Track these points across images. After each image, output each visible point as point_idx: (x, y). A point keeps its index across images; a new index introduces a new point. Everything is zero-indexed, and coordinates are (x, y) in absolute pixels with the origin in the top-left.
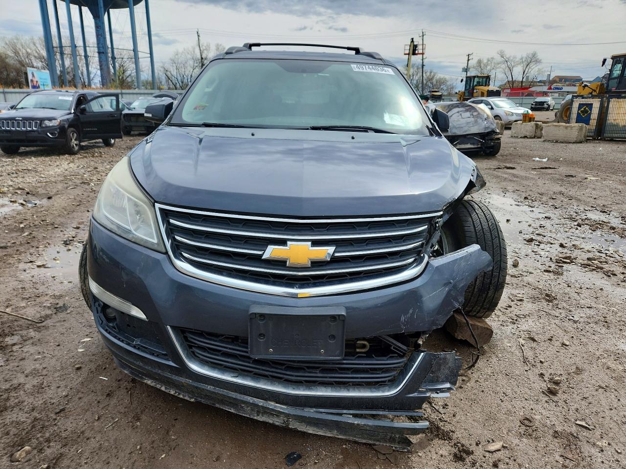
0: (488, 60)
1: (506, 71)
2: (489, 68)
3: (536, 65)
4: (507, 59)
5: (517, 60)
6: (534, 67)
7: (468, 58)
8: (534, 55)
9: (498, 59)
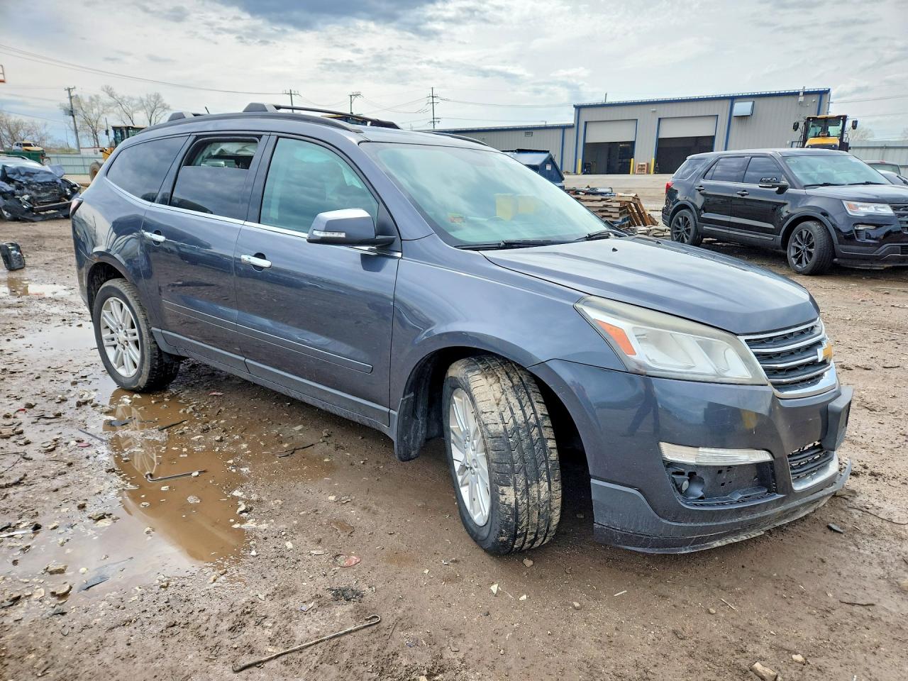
0: (91, 99)
1: (124, 117)
2: (95, 110)
3: (164, 113)
4: (120, 101)
5: (135, 102)
6: (162, 114)
7: (70, 94)
8: (158, 97)
9: (105, 98)
